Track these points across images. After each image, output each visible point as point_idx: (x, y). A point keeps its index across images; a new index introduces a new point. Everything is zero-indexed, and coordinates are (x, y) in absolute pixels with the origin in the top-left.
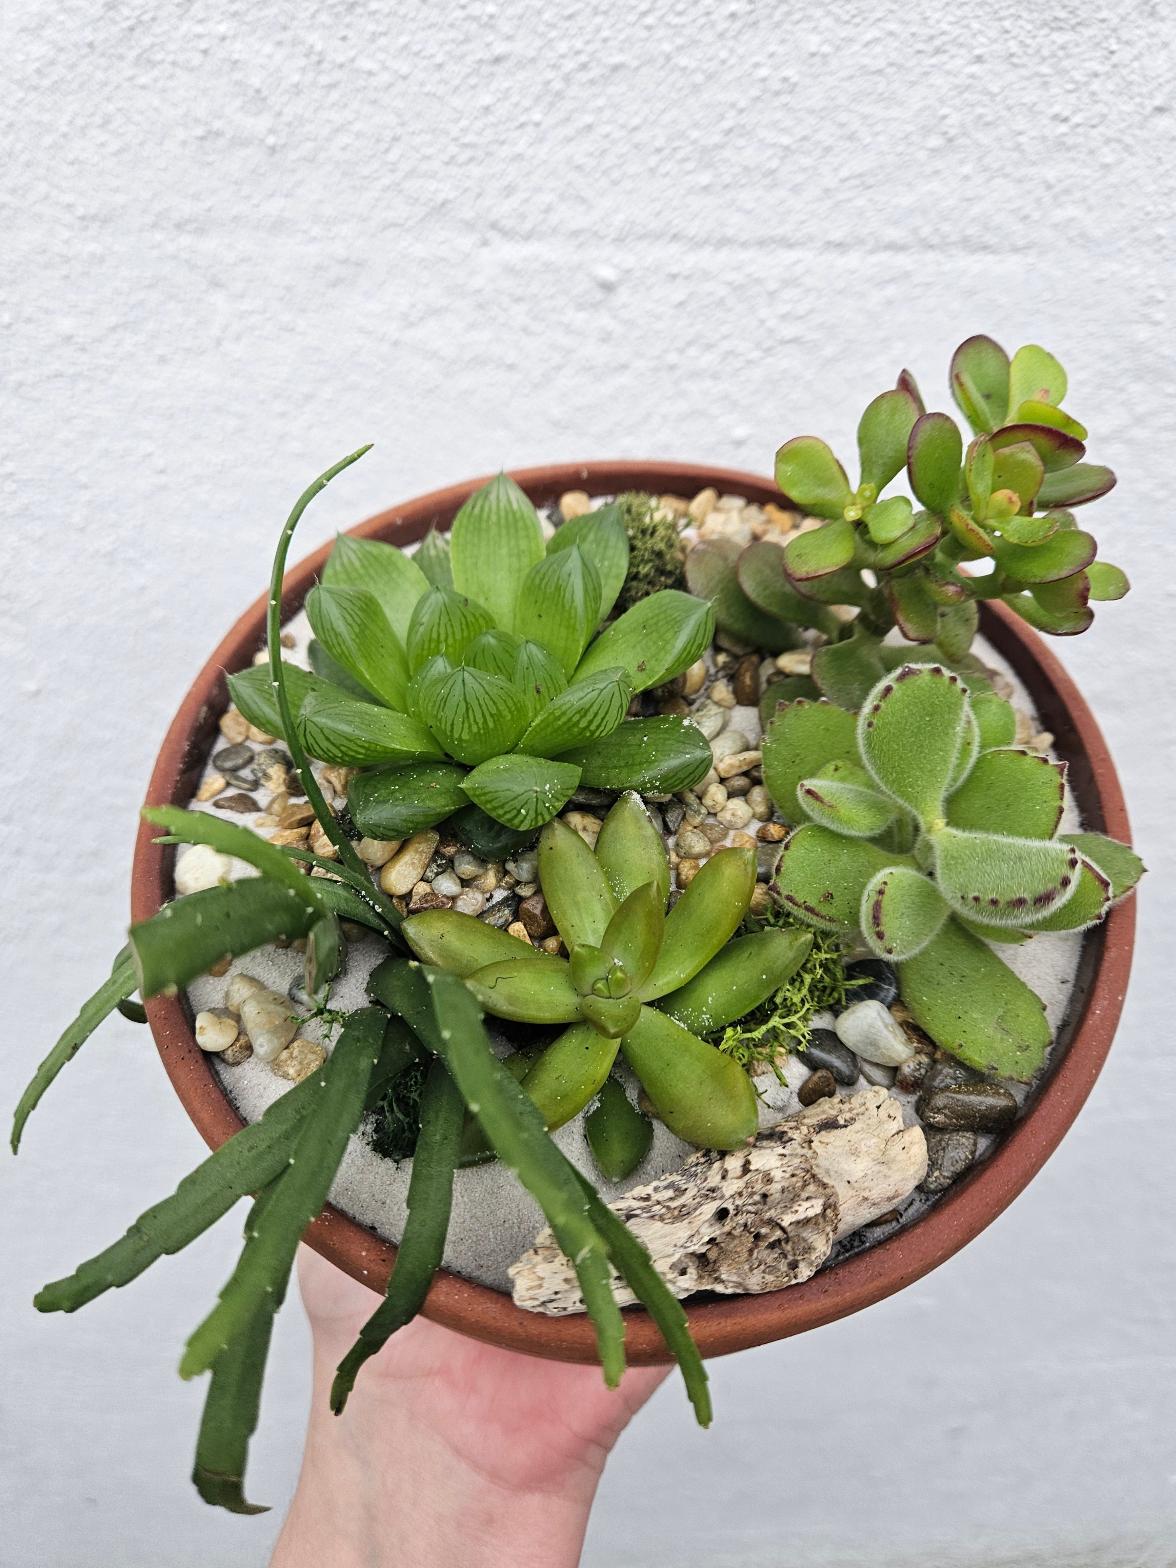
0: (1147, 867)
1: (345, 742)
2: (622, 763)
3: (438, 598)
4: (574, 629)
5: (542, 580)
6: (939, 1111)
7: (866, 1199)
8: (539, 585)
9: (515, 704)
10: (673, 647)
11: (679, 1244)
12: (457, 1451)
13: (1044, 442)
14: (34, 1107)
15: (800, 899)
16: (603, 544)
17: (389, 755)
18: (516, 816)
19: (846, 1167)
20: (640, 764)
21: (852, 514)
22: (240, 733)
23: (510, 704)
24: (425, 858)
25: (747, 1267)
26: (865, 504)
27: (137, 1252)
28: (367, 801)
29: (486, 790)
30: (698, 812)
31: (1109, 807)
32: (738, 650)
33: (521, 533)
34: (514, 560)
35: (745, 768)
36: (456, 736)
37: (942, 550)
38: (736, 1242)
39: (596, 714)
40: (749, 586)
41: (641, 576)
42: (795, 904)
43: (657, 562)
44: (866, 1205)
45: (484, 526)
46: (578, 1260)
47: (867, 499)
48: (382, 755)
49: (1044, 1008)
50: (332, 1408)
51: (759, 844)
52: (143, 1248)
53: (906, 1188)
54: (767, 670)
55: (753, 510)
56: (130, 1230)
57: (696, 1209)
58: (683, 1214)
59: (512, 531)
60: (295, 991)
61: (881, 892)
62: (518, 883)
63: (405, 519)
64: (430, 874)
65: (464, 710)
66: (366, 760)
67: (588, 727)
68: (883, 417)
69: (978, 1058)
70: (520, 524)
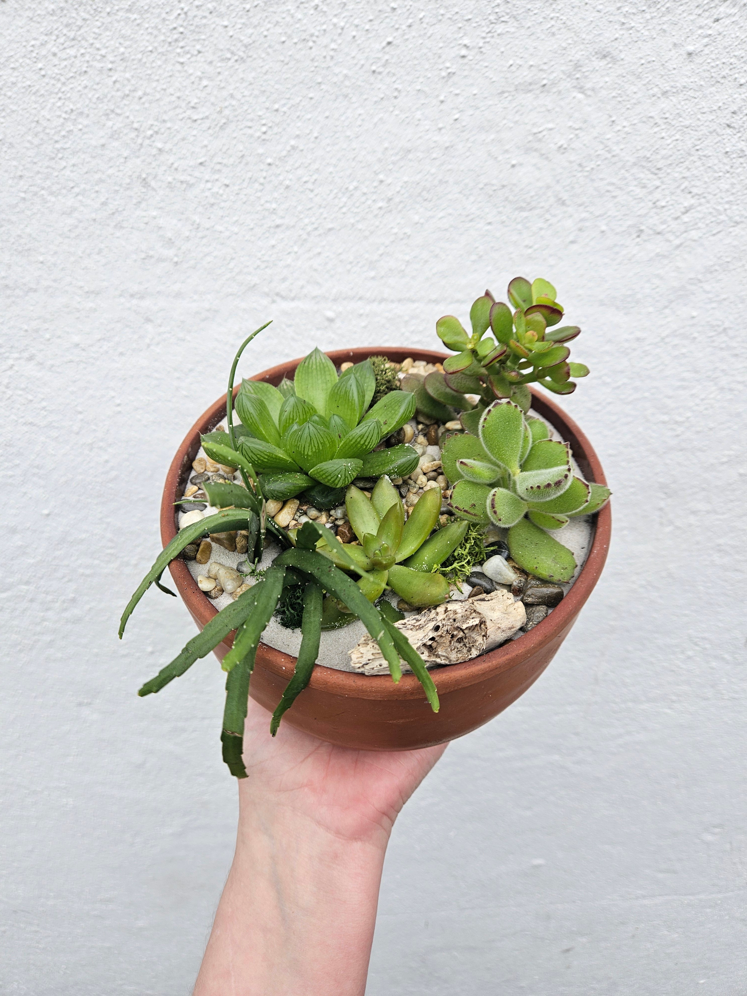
0: (612, 492)
1: (259, 453)
2: (380, 464)
3: (292, 400)
4: (354, 410)
5: (338, 390)
6: (529, 596)
7: (499, 628)
8: (337, 393)
9: (331, 439)
10: (399, 412)
11: (420, 639)
12: (319, 823)
13: (544, 311)
14: (131, 613)
15: (461, 507)
16: (364, 377)
17: (278, 461)
18: (336, 479)
19: (489, 614)
20: (388, 462)
21: (470, 346)
22: (202, 468)
23: (329, 439)
24: (294, 511)
25: (449, 649)
26: (475, 342)
27: (187, 659)
28: (269, 481)
29: (323, 469)
30: (415, 487)
31: (596, 473)
32: (427, 422)
33: (327, 373)
34: (324, 385)
35: (435, 468)
36: (306, 453)
37: (510, 361)
38: (444, 639)
39: (368, 437)
40: (431, 391)
41: (381, 391)
42: (459, 510)
43: (388, 384)
44: (500, 631)
45: (310, 370)
46: (379, 639)
47: (476, 340)
48: (274, 460)
49: (573, 554)
50: (271, 733)
51: (443, 499)
52: (190, 657)
53: (517, 625)
54: (441, 430)
55: (430, 366)
56: (183, 650)
57: (426, 625)
58: (420, 628)
59: (323, 372)
60: (240, 567)
61: (494, 495)
62: (336, 519)
63: (270, 375)
64: (296, 517)
65: (309, 441)
66: (267, 462)
67: (364, 443)
68: (479, 307)
69: (544, 572)
70: (327, 369)
